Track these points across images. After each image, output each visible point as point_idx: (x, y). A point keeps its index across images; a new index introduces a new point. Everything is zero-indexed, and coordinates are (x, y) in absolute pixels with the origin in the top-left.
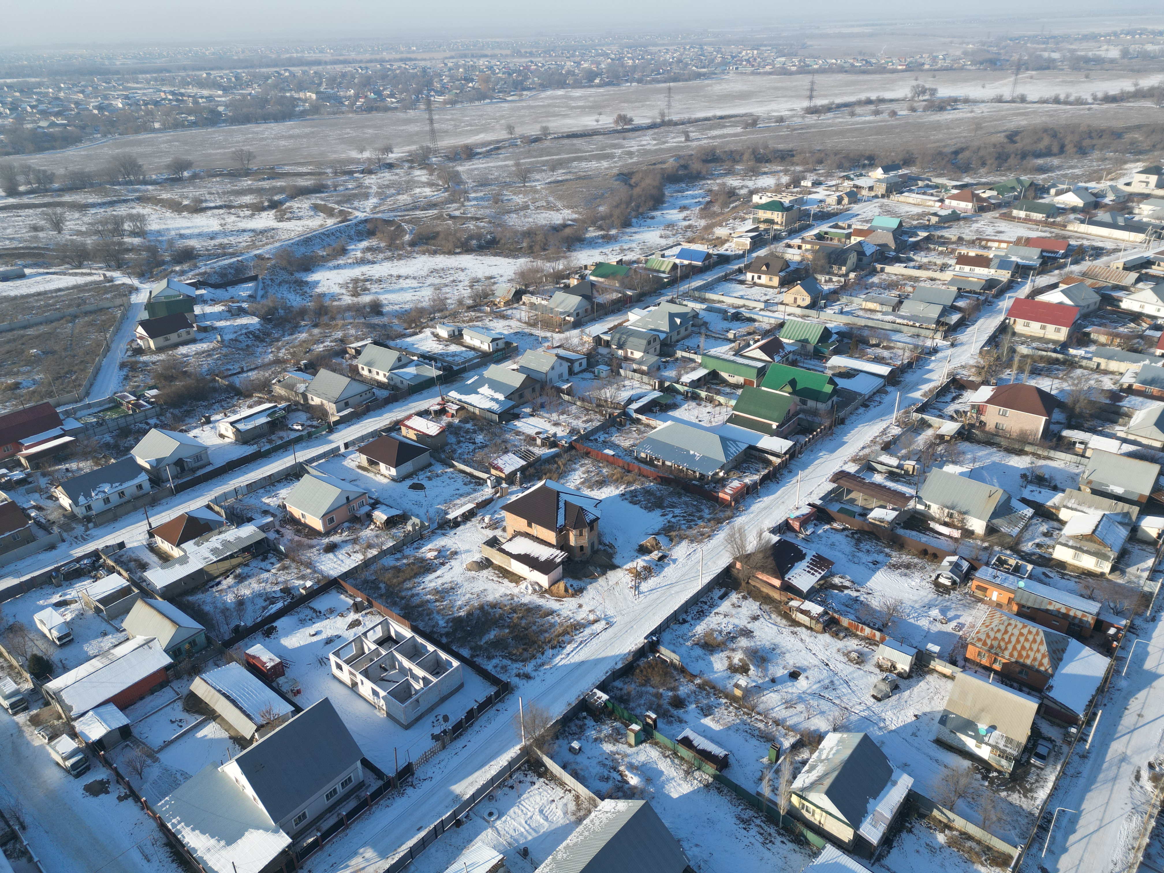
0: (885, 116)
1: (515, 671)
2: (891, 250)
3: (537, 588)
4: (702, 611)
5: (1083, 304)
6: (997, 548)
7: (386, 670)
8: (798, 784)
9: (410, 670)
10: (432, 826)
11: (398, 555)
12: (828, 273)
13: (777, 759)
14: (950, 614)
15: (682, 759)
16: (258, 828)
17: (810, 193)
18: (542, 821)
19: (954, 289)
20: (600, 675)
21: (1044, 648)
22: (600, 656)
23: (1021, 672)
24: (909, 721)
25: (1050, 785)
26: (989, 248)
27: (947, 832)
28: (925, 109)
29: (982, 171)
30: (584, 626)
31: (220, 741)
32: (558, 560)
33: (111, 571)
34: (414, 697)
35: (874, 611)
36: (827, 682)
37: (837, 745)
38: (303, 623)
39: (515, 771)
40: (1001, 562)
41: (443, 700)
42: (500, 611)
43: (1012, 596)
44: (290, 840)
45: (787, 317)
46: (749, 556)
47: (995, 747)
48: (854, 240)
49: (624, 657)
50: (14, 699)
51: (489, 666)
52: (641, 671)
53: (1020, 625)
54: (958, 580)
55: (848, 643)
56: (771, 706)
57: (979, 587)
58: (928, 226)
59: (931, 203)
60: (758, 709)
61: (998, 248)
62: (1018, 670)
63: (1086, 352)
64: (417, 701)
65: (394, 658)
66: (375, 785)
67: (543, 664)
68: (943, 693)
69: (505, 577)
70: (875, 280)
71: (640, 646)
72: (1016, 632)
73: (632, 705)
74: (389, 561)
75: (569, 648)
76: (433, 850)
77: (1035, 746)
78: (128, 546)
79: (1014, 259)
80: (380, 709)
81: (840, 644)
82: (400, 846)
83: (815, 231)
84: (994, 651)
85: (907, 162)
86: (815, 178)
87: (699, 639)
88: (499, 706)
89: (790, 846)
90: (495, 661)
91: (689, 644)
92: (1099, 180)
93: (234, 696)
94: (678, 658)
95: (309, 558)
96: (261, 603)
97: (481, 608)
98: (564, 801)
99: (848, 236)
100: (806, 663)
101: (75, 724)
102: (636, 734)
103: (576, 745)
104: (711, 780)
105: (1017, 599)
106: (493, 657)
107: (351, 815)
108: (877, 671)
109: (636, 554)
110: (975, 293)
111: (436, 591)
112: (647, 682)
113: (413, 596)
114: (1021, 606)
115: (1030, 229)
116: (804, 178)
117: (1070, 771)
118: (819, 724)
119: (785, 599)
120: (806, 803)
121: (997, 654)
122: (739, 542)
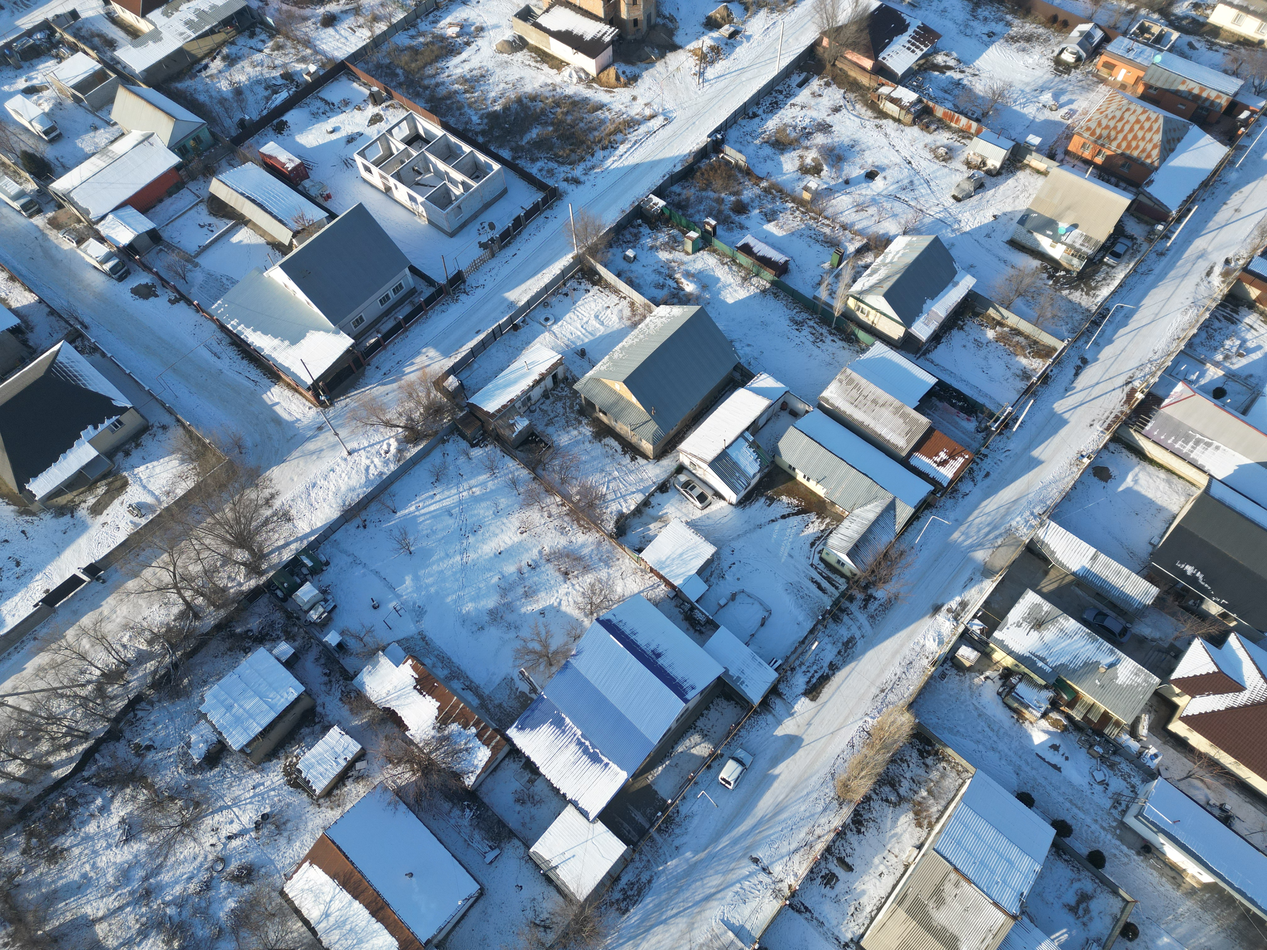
1: (562, 175)
3: (583, 75)
4: (776, 103)
6: (1143, 12)
7: (420, 173)
8: (857, 287)
9: (447, 173)
10: (490, 330)
11: (412, 32)
13: (839, 263)
14: (1064, 99)
15: (740, 265)
16: (318, 329)
18: (598, 325)
20: (656, 179)
21: (1158, 138)
22: (657, 158)
23: (1123, 166)
24: (986, 221)
25: (1116, 282)
27: (998, 328)
30: (639, 123)
31: (257, 246)
32: (607, 39)
33: (74, 49)
34: (455, 203)
35: (977, 97)
36: (906, 182)
37: (904, 248)
38: (317, 117)
39: (568, 280)
40: (1143, 30)
41: (487, 206)
42: (541, 105)
43: (1141, 74)
44: (352, 341)
46: (839, 29)
47: (1070, 246)
49: (684, 158)
50: (23, 201)
51: (534, 169)
52: (702, 174)
53: (1140, 110)
54: (1084, 55)
55: (938, 137)
56: (841, 209)
57: (1107, 65)
60: (825, 214)
62: (1121, 163)
64: (459, 207)
65: (426, 161)
66: (428, 292)
67: (593, 168)
68: (1031, 191)
69: (543, 61)
71: (702, 145)
72: (1133, 119)
73: (691, 211)
74: (402, 39)
75: (622, 149)
76: (494, 351)
77: (1113, 244)
78: (84, 15)
80: (420, 215)
81: (928, 138)
82: (461, 347)
84: (1100, 142)
87: (770, 137)
88: (548, 213)
89: (840, 343)
90: (539, 164)
91: (757, 142)
93: (260, 200)
94: (744, 158)
95: (306, 34)
96: (262, 92)
97: (519, 100)
98: (619, 307)
100: (886, 162)
101: (98, 227)
102: (694, 242)
103: (630, 253)
104: (768, 285)
105: (1146, 79)
106: (537, 159)
107: (408, 318)
108: (964, 168)
109: (702, 29)
111: (464, 80)
112: (708, 185)
113: (437, 85)
114: (1148, 87)
117: (1142, 269)
118: (890, 227)
119: (875, 85)
120: (862, 305)
121: (1103, 145)
122: (830, 9)
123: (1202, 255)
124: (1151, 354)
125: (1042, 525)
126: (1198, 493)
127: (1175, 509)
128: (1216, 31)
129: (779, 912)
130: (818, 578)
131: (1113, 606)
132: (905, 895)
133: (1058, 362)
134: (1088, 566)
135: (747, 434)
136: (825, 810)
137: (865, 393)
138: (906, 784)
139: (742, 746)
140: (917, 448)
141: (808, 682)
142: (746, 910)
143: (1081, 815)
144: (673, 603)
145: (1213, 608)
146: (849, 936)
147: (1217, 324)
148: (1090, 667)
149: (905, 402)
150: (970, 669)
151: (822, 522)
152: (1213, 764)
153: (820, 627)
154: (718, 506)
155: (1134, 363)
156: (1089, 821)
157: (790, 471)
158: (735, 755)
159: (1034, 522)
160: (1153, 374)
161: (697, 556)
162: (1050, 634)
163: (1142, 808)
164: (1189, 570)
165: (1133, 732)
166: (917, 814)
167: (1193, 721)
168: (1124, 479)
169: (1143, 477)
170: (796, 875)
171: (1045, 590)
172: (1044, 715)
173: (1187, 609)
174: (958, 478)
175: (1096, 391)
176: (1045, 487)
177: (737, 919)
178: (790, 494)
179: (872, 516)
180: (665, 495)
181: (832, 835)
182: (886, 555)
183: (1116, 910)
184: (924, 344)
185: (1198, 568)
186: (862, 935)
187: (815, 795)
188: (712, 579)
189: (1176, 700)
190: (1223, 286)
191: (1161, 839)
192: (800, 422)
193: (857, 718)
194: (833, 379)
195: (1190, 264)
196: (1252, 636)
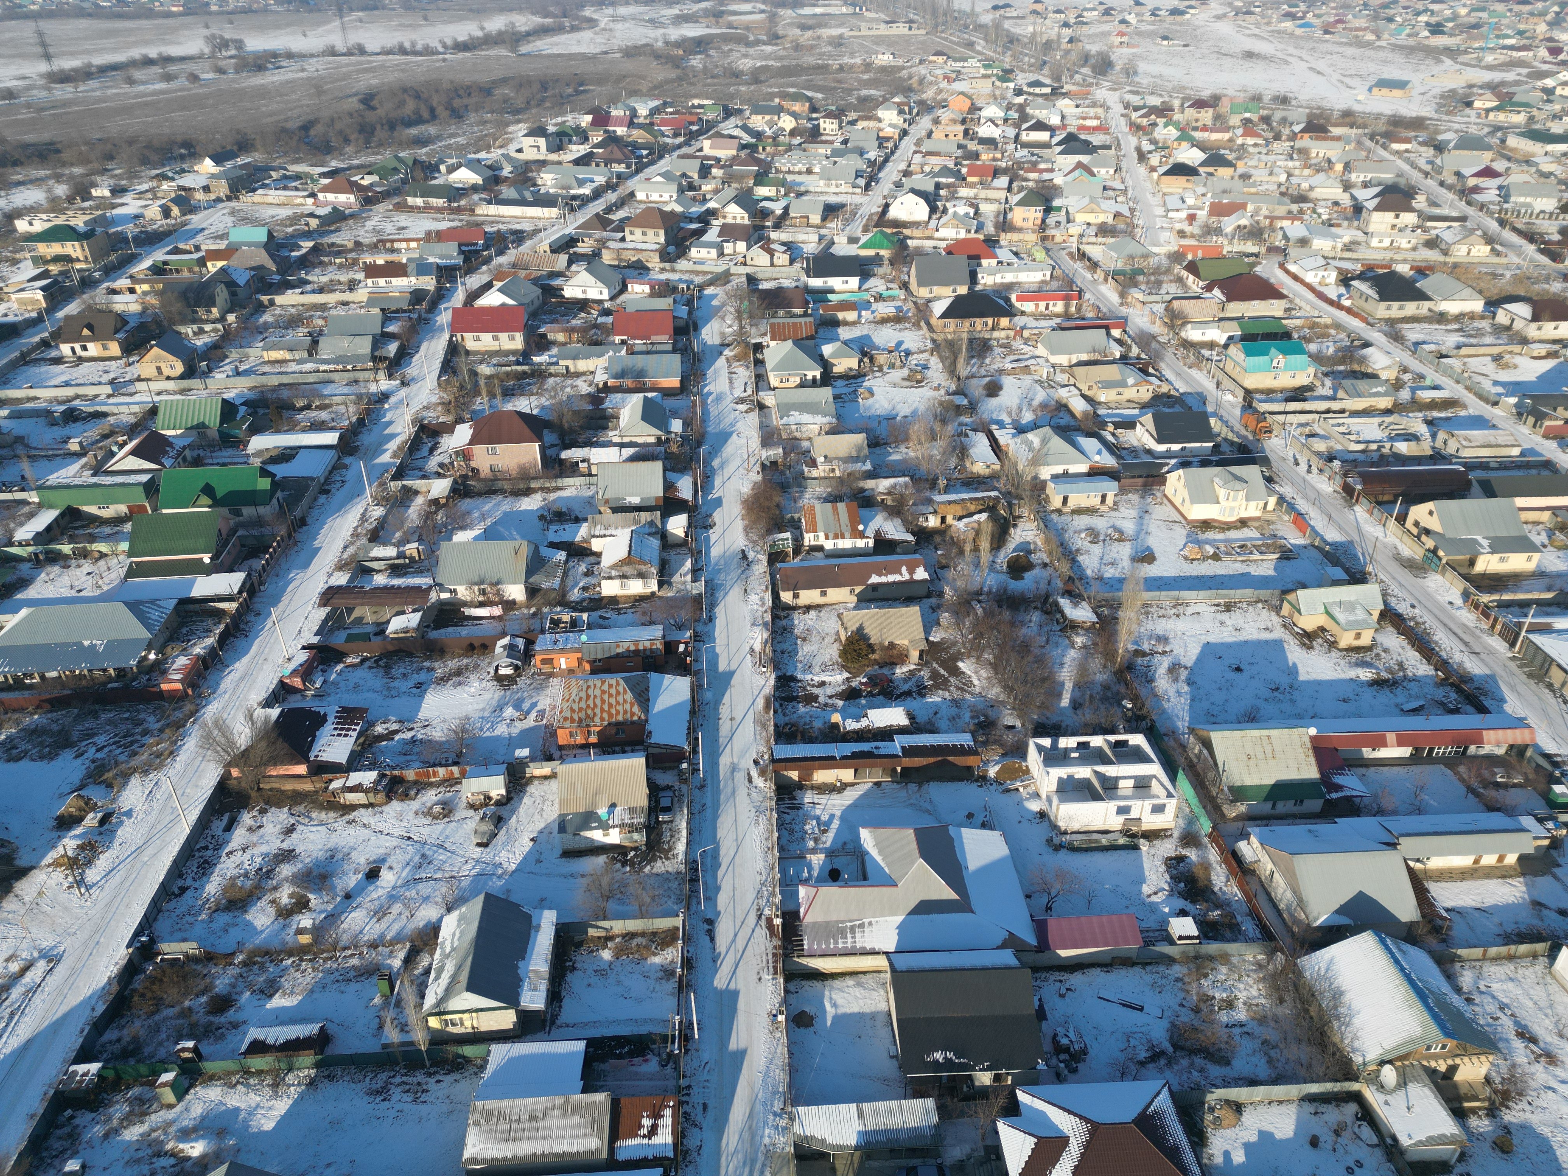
0: (182, 81)
2: (273, 273)
4: (206, 862)
5: (526, 301)
6: (546, 610)
8: (430, 1000)
12: (194, 321)
13: (392, 988)
14: (526, 705)
15: (260, 1073)
17: (114, 206)
19: (376, 311)
20: (73, 1041)
21: (629, 696)
22: (59, 1014)
23: (617, 733)
24: (527, 849)
25: (684, 833)
26: (398, 251)
27: (609, 944)
28: (238, 69)
29: (349, 149)
30: (7, 987)
35: (440, 744)
36: (417, 859)
37: (459, 926)
40: (556, 623)
43: (579, 655)
45: (157, 399)
46: (245, 753)
47: (622, 826)
48: (213, 267)
49: (104, 992)
53: (599, 683)
54: (519, 663)
55: (425, 799)
56: (358, 929)
57: (544, 662)
58: (309, 232)
59: (299, 201)
60: (341, 944)
61: (408, 249)
62: (613, 732)
63: (550, 357)
68: (551, 798)
70: (267, 318)
71: (123, 962)
72: (598, 692)
73: (147, 1050)
77: (657, 802)
79: (432, 260)
81: (415, 805)
83: (147, 263)
84: (584, 724)
85: (244, 146)
86: (112, 182)
87: (217, 901)
89: (449, 1079)
91: (203, 916)
92: (488, 148)
94: (195, 945)
99: (202, 262)
100: (382, 851)
102: (173, 1085)
103: (72, 1166)
104: (313, 1072)
105: (586, 657)
108: (471, 813)
110: (404, 311)
112: (158, 1004)
114: (592, 662)
115: (435, 219)
116: (95, 185)
117: (696, 808)
118: (428, 913)
119: (320, 785)
120: (449, 1017)
121: (588, 726)
122: (223, 740)
123: (734, 769)
124: (758, 878)
125: (792, 1119)
126: (888, 976)
127: (883, 1006)
128: (613, 600)
131: (913, 1152)
133: (688, 939)
134: (861, 1128)
140: (614, 1136)
145: (984, 1078)
147: (788, 818)
149: (566, 1092)
155: (751, 896)
159: (783, 1123)
160: (773, 894)
164: (938, 1056)
168: (824, 1011)
169: (837, 996)
173: (968, 1098)
174: (679, 1135)
175: (740, 943)
176: (766, 1076)
184: (545, 1012)
185: (944, 1049)
190: (768, 784)
194: (467, 1125)
195: (730, 782)
196: (1030, 1080)
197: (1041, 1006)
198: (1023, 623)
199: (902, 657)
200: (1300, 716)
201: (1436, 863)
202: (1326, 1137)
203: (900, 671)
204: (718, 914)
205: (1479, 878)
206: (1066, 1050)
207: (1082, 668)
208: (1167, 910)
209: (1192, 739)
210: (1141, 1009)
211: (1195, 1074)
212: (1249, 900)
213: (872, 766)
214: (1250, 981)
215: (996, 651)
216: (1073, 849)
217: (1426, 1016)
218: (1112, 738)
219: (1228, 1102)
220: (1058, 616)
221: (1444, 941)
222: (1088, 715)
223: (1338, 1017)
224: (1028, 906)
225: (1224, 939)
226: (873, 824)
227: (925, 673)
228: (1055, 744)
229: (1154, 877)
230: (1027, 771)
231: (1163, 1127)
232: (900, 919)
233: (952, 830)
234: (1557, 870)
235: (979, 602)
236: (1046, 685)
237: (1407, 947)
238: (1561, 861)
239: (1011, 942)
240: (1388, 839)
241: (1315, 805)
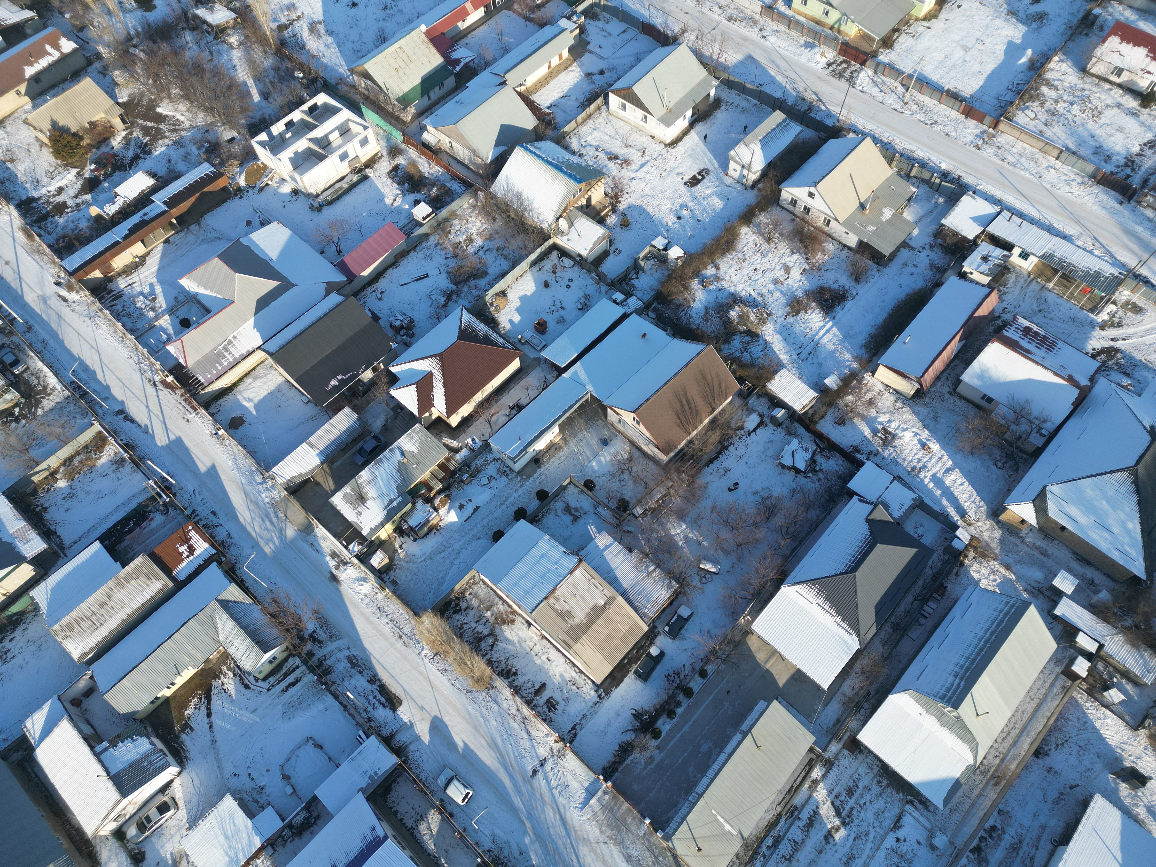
123: (44, 299)
124: (131, 361)
125: (273, 478)
126: (270, 360)
127: (280, 379)
129: (576, 754)
130: (283, 685)
131: (355, 441)
132: (564, 642)
133: (114, 433)
134: (317, 451)
135: (98, 749)
136: (496, 702)
137: (88, 613)
138: (480, 628)
139: (435, 779)
140: (167, 571)
141: (384, 706)
142: (574, 785)
143: (511, 499)
144: (280, 849)
145: (367, 375)
146: (593, 693)
147: (119, 308)
148: (402, 469)
149: (112, 576)
150: (391, 559)
151: (225, 675)
152: (482, 405)
153: (332, 688)
154: (178, 791)
155: (136, 376)
156: (516, 495)
157: (158, 703)
158: (443, 786)
159: (270, 483)
160: (152, 365)
161: (232, 817)
162: (371, 492)
163: (509, 457)
164: (334, 382)
165: (456, 451)
166: (504, 622)
167: (451, 409)
168: (246, 408)
169: (247, 394)
170: (547, 735)
171: (333, 488)
172: (436, 509)
173: (365, 392)
174: (211, 539)
175: (155, 409)
176: (239, 469)
177: (580, 795)
178: (185, 707)
179: (230, 624)
180: (148, 855)
181: (517, 698)
182: (273, 616)
183: (576, 490)
184: (50, 548)
185: (334, 377)
186: (593, 682)
187: (484, 710)
188: (262, 801)
189: (434, 417)
190: (82, 293)
191: (530, 450)
192: (102, 686)
193: (421, 663)
194: (60, 644)
195: (49, 311)
196: (393, 357)
197: (373, 313)
198: (182, 48)
199: (109, 131)
200: (410, 21)
201: (531, 81)
202: (550, 278)
203: (116, 142)
204: (123, 402)
205: (555, 76)
206: (402, 327)
207: (251, 63)
208: (407, 207)
209: (356, 78)
210: (427, 276)
211: (474, 291)
212: (448, 170)
213: (152, 231)
214: (473, 219)
215: (179, 83)
216: (329, 203)
217: (566, 179)
218: (305, 107)
219: (497, 294)
220: (205, 27)
221: (555, 128)
222: (278, 99)
223: (526, 209)
224: (326, 258)
225: (448, 204)
226: (187, 271)
227: (137, 133)
228: (270, 134)
229: (388, 190)
230: (265, 167)
231: (473, 331)
232: (252, 321)
233: (244, 241)
234: (589, 47)
235: (135, 46)
236: (234, 91)
237: (539, 144)
238: (589, 39)
239: (331, 288)
240: (501, 80)
241: (450, 82)
